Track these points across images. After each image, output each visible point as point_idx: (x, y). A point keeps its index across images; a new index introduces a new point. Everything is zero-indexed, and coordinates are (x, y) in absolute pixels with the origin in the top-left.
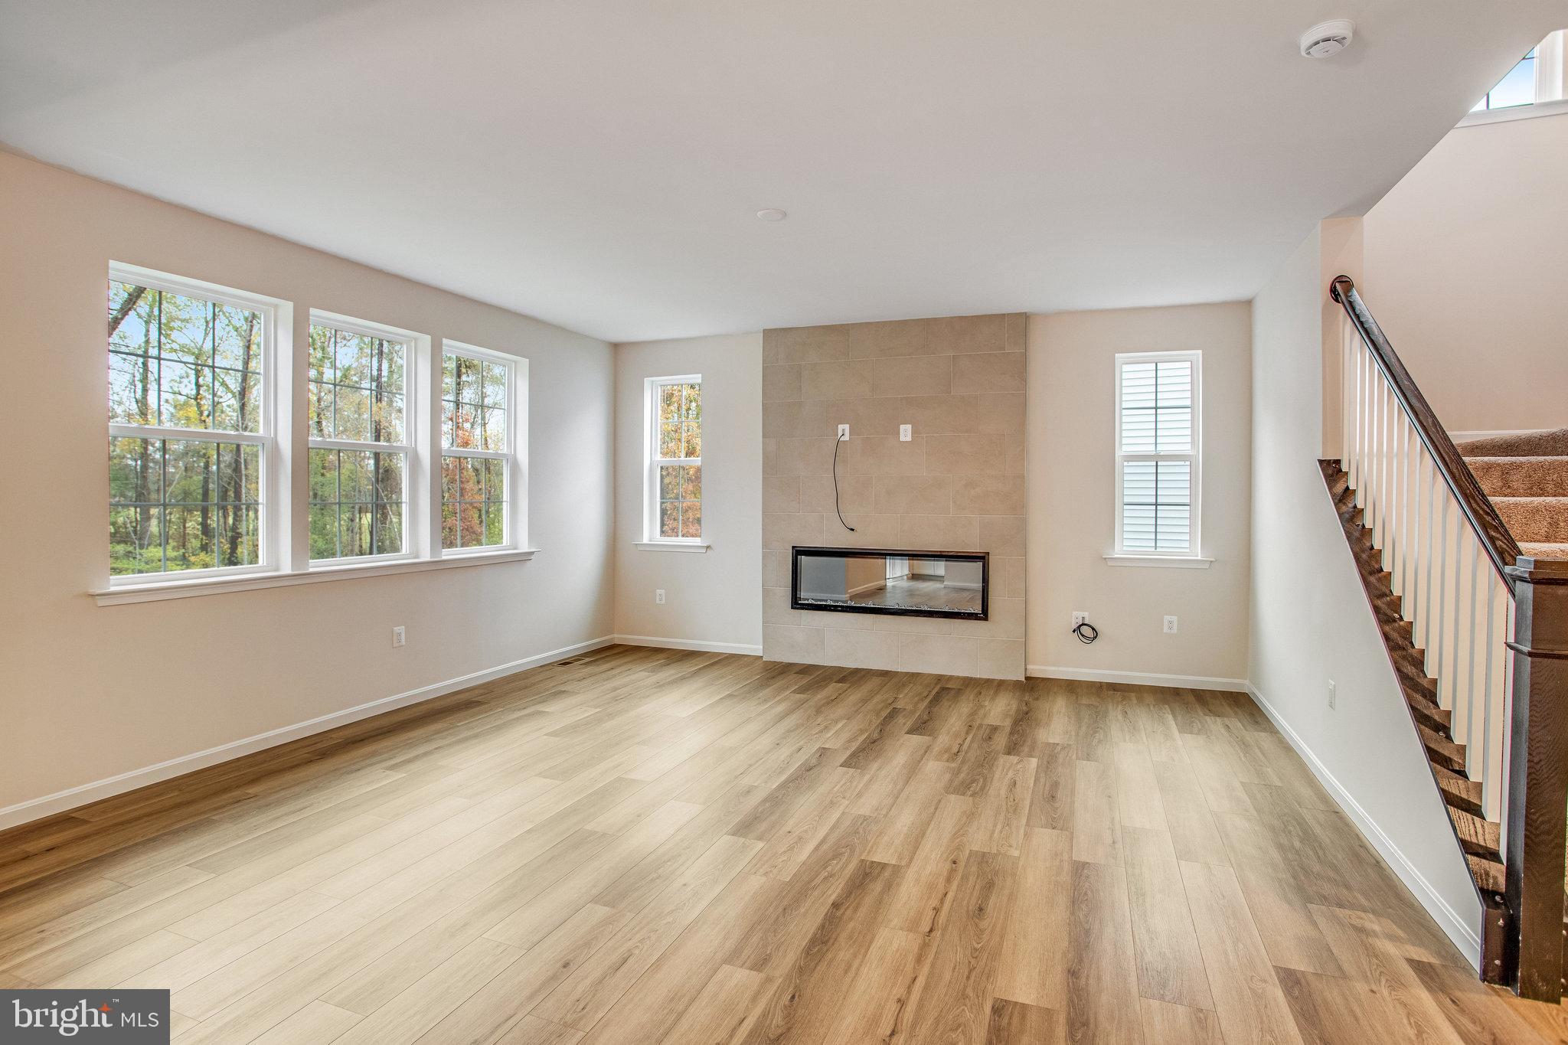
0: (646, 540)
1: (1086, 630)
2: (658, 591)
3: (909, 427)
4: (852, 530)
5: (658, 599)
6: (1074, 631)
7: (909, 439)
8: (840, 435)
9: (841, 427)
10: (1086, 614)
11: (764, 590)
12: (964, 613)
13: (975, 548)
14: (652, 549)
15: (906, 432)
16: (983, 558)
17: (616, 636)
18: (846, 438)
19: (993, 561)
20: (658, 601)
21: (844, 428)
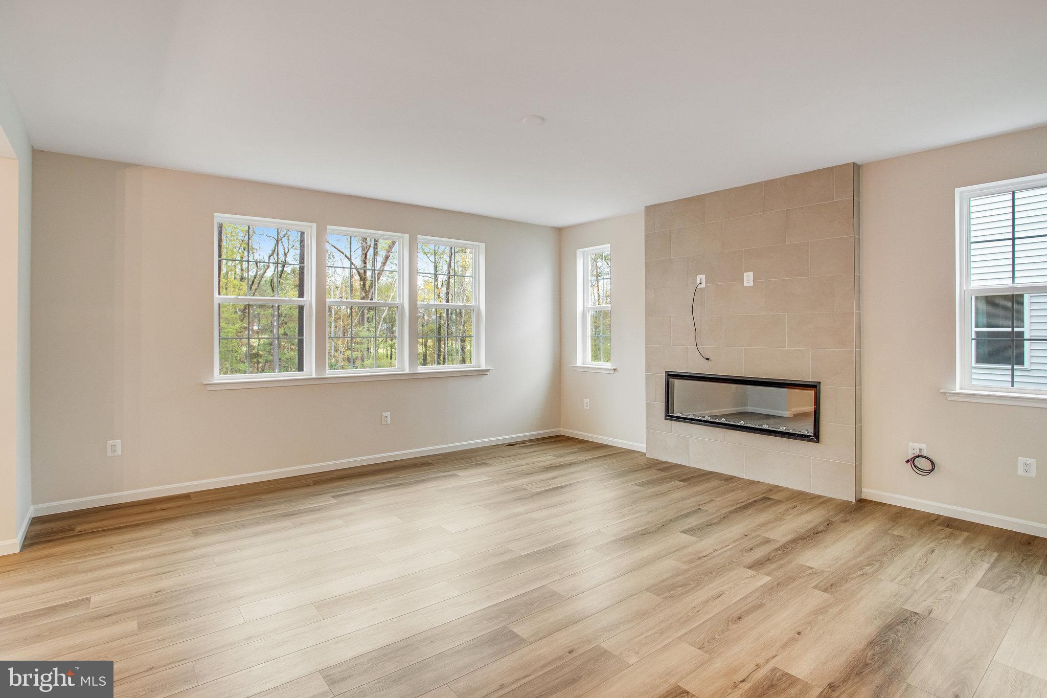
0: (579, 363)
1: (921, 463)
2: (586, 400)
3: (751, 274)
4: (708, 359)
5: (585, 405)
6: (907, 462)
7: (751, 284)
8: (699, 282)
9: (699, 277)
10: (923, 446)
11: (647, 404)
12: (798, 435)
13: (809, 378)
14: (584, 371)
15: (748, 279)
16: (814, 386)
17: (561, 429)
18: (703, 286)
19: (824, 389)
20: (585, 407)
21: (701, 278)
